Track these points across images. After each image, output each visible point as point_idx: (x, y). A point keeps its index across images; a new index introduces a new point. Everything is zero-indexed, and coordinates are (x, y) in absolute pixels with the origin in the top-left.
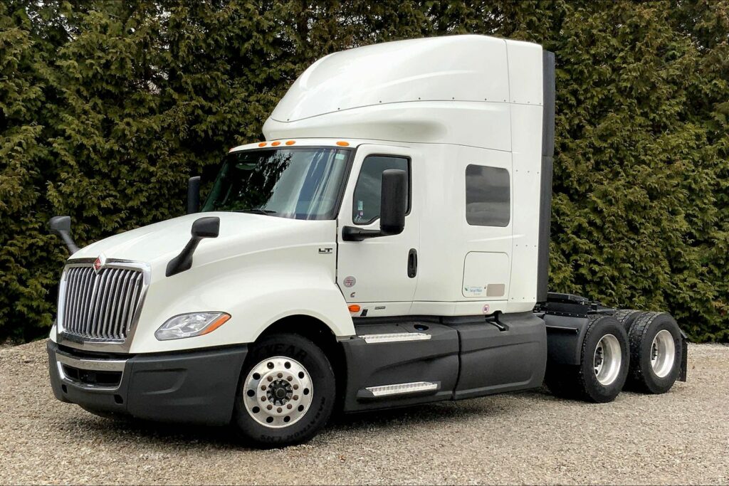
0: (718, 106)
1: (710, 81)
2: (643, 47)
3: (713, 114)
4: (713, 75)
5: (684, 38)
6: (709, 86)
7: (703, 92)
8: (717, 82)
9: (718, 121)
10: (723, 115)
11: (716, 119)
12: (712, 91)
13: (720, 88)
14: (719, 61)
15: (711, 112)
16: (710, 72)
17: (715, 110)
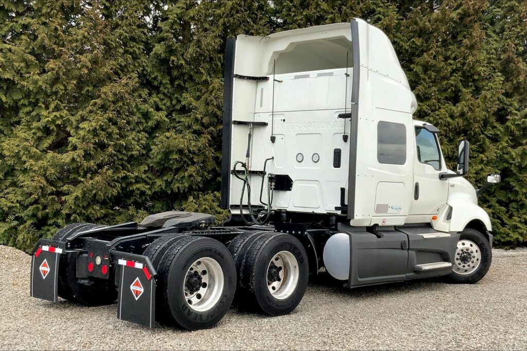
0: (417, 59)
1: (409, 40)
2: (348, 10)
3: (412, 66)
4: (412, 34)
5: (387, 4)
6: (408, 44)
7: (403, 48)
8: (415, 40)
9: (416, 72)
10: (421, 67)
11: (415, 70)
12: (411, 47)
13: (417, 45)
14: (416, 23)
15: (411, 64)
16: (409, 32)
17: (414, 63)
